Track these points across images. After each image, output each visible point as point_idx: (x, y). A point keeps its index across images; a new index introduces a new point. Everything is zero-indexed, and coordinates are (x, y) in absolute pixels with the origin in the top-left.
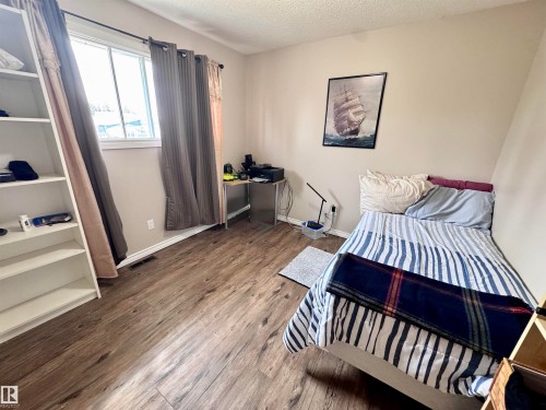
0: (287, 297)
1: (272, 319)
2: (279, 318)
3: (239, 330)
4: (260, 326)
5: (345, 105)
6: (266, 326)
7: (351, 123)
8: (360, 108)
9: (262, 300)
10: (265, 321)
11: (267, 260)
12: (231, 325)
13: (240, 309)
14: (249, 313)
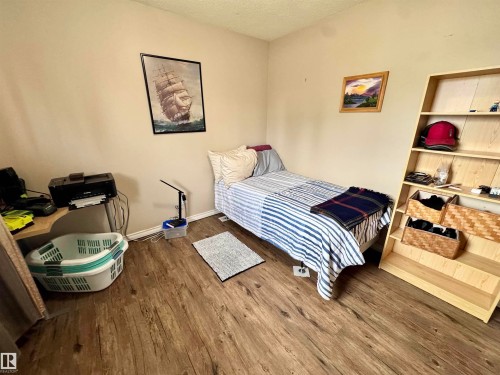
0: (258, 286)
1: (283, 307)
2: (283, 301)
3: (293, 344)
4: (289, 320)
5: (169, 88)
6: (290, 314)
7: (180, 108)
8: (185, 93)
9: (256, 309)
10: (285, 314)
11: (190, 283)
12: (283, 352)
13: (262, 336)
14: (271, 326)
